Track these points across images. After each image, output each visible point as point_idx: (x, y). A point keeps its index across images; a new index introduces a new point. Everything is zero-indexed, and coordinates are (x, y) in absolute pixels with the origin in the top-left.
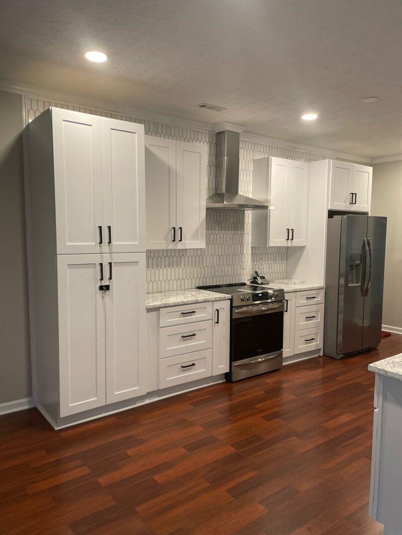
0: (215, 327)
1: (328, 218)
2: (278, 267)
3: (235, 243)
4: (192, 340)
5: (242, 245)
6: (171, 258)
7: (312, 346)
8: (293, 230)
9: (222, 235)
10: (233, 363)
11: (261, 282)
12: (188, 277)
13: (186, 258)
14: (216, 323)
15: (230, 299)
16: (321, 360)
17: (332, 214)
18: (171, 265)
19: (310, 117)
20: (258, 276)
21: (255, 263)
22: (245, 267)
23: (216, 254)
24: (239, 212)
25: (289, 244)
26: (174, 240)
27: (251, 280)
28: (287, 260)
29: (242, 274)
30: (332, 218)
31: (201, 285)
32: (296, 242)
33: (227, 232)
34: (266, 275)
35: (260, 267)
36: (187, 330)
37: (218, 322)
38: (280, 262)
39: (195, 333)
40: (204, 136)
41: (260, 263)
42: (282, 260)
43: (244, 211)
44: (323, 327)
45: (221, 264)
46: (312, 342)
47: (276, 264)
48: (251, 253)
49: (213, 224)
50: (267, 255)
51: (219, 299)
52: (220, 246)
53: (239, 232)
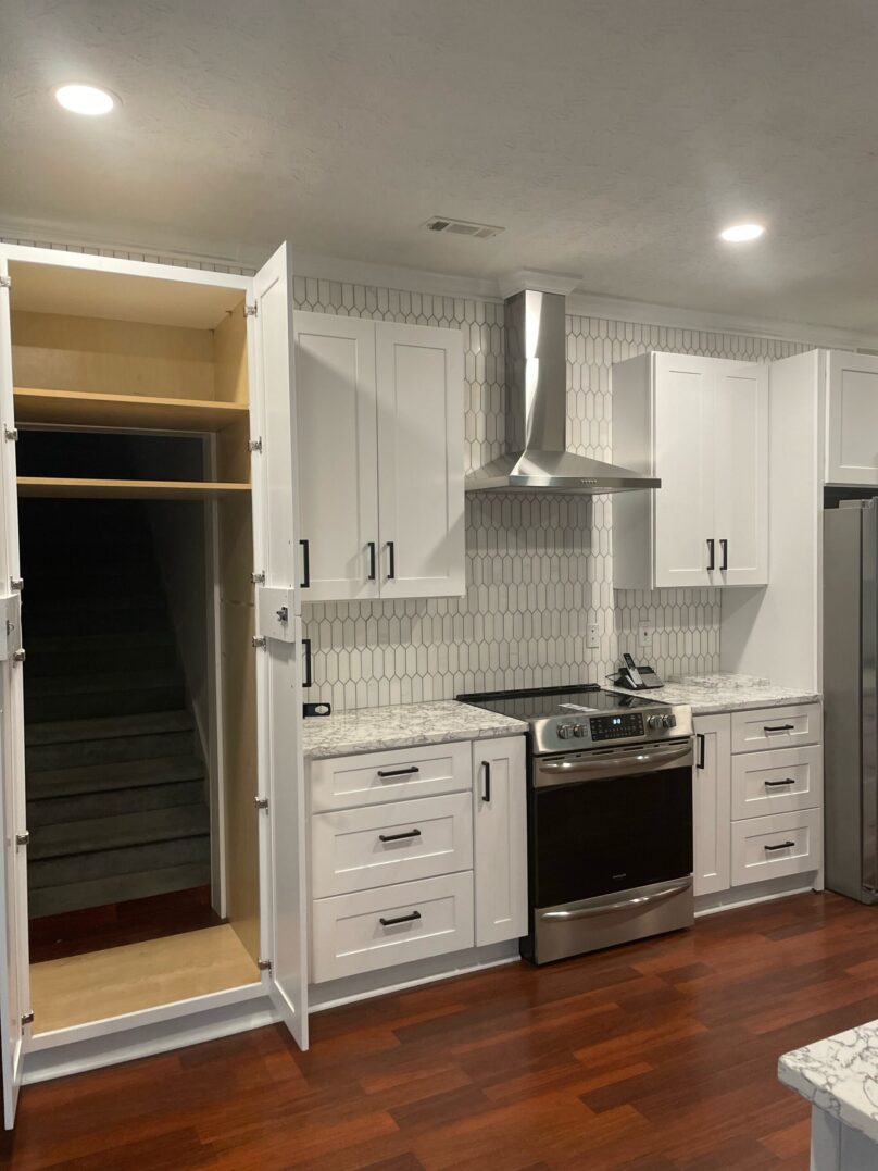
0: (480, 810)
1: (825, 507)
2: (696, 641)
3: (564, 580)
4: (411, 848)
5: (586, 585)
6: (383, 622)
7: (786, 864)
8: (725, 542)
9: (527, 560)
10: (537, 911)
11: (640, 682)
12: (433, 670)
13: (427, 621)
14: (484, 799)
15: (525, 733)
16: (819, 902)
17: (834, 496)
18: (383, 639)
19: (742, 233)
20: (632, 665)
21: (627, 632)
22: (596, 644)
23: (513, 608)
24: (577, 498)
25: (718, 579)
26: (372, 577)
27: (617, 678)
28: (720, 623)
29: (588, 661)
30: (837, 506)
31: (470, 691)
32: (738, 575)
33: (541, 551)
34: (661, 662)
35: (643, 643)
36: (398, 818)
37: (487, 798)
38: (700, 628)
39: (420, 829)
40: (469, 310)
41: (642, 631)
42: (708, 621)
43: (590, 495)
44: (820, 811)
45: (528, 634)
46: (789, 854)
47: (689, 633)
48: (613, 606)
49: (501, 531)
50: (660, 611)
51: (491, 733)
52: (522, 588)
53: (577, 551)
